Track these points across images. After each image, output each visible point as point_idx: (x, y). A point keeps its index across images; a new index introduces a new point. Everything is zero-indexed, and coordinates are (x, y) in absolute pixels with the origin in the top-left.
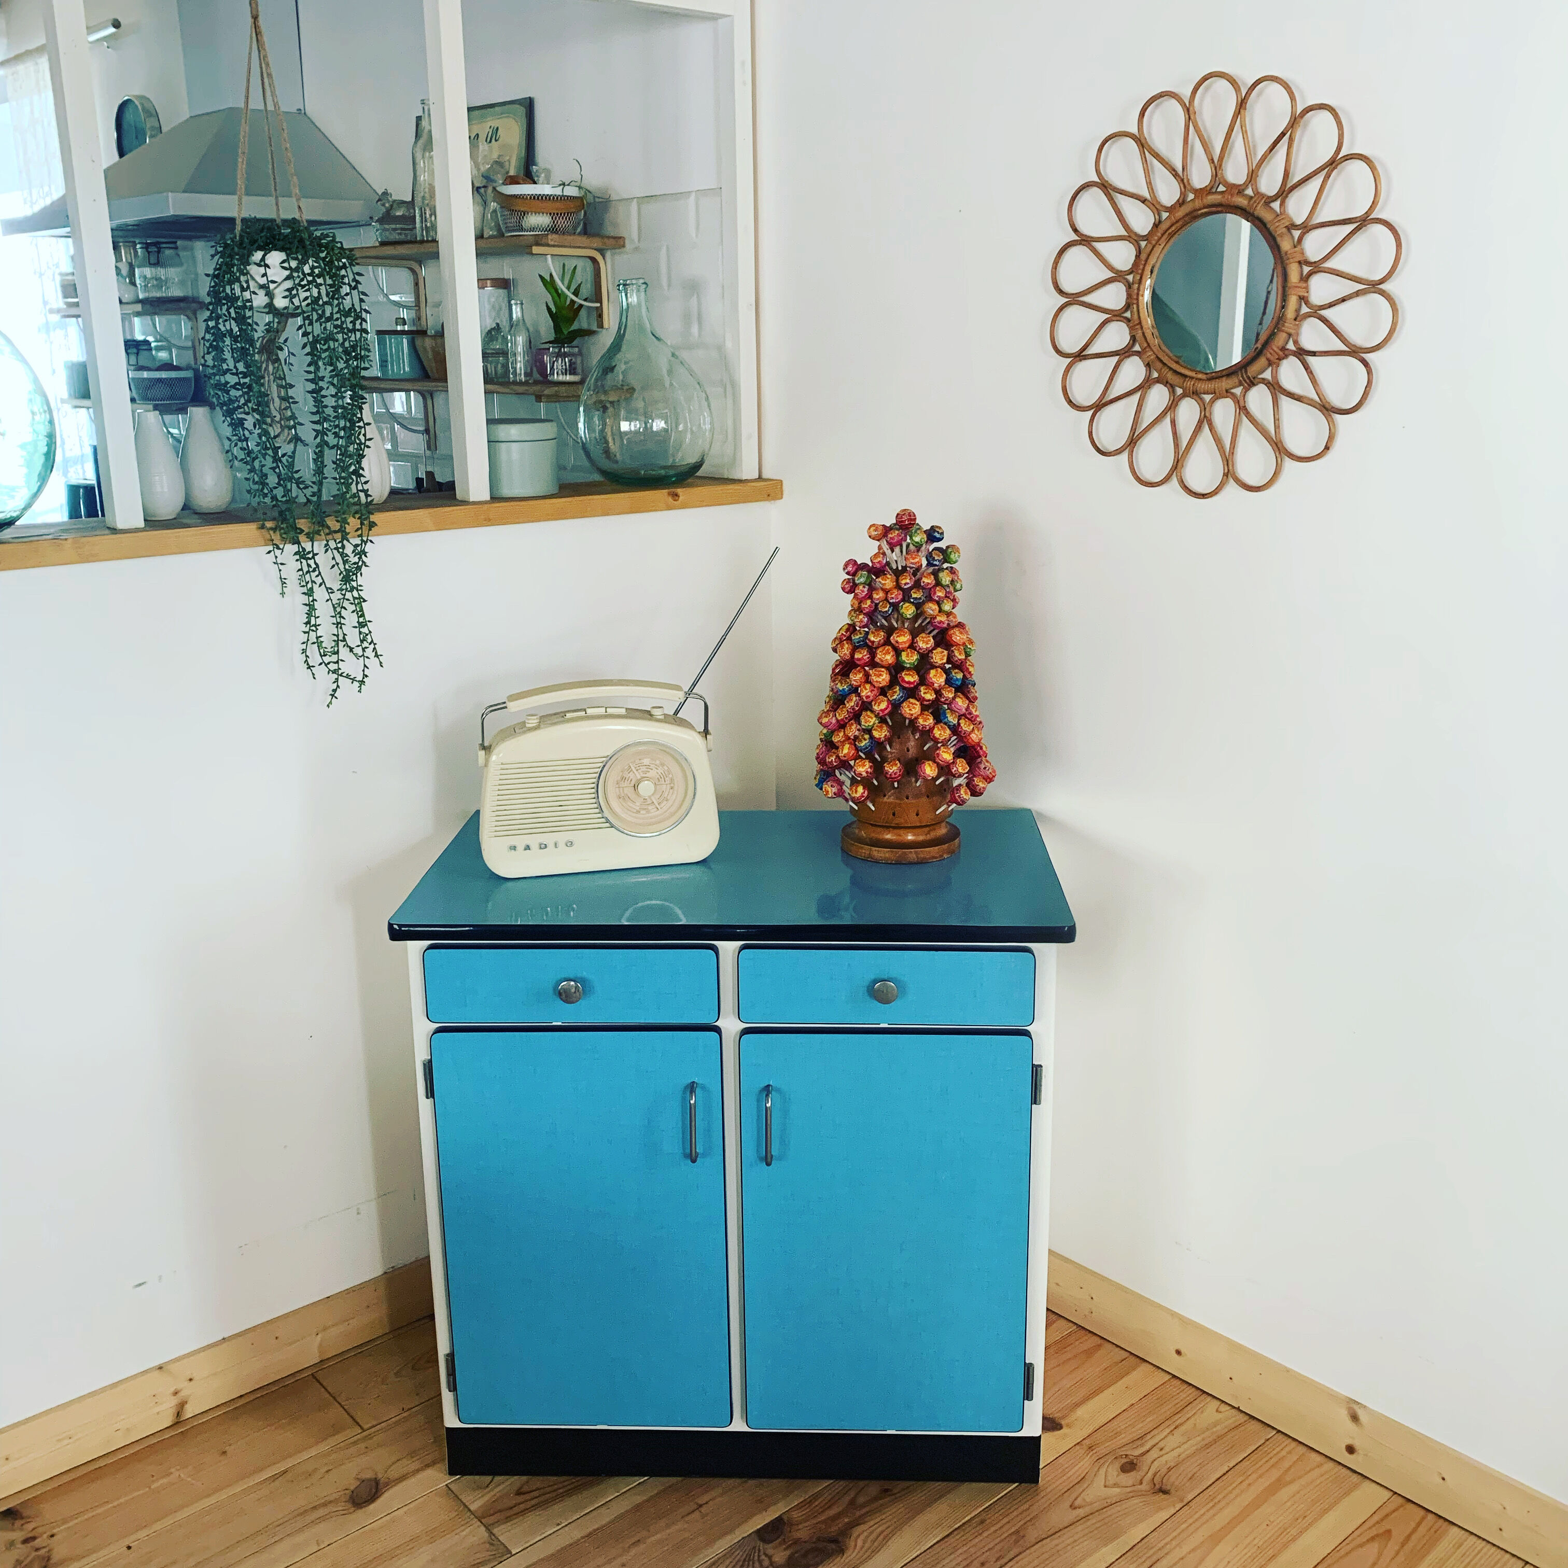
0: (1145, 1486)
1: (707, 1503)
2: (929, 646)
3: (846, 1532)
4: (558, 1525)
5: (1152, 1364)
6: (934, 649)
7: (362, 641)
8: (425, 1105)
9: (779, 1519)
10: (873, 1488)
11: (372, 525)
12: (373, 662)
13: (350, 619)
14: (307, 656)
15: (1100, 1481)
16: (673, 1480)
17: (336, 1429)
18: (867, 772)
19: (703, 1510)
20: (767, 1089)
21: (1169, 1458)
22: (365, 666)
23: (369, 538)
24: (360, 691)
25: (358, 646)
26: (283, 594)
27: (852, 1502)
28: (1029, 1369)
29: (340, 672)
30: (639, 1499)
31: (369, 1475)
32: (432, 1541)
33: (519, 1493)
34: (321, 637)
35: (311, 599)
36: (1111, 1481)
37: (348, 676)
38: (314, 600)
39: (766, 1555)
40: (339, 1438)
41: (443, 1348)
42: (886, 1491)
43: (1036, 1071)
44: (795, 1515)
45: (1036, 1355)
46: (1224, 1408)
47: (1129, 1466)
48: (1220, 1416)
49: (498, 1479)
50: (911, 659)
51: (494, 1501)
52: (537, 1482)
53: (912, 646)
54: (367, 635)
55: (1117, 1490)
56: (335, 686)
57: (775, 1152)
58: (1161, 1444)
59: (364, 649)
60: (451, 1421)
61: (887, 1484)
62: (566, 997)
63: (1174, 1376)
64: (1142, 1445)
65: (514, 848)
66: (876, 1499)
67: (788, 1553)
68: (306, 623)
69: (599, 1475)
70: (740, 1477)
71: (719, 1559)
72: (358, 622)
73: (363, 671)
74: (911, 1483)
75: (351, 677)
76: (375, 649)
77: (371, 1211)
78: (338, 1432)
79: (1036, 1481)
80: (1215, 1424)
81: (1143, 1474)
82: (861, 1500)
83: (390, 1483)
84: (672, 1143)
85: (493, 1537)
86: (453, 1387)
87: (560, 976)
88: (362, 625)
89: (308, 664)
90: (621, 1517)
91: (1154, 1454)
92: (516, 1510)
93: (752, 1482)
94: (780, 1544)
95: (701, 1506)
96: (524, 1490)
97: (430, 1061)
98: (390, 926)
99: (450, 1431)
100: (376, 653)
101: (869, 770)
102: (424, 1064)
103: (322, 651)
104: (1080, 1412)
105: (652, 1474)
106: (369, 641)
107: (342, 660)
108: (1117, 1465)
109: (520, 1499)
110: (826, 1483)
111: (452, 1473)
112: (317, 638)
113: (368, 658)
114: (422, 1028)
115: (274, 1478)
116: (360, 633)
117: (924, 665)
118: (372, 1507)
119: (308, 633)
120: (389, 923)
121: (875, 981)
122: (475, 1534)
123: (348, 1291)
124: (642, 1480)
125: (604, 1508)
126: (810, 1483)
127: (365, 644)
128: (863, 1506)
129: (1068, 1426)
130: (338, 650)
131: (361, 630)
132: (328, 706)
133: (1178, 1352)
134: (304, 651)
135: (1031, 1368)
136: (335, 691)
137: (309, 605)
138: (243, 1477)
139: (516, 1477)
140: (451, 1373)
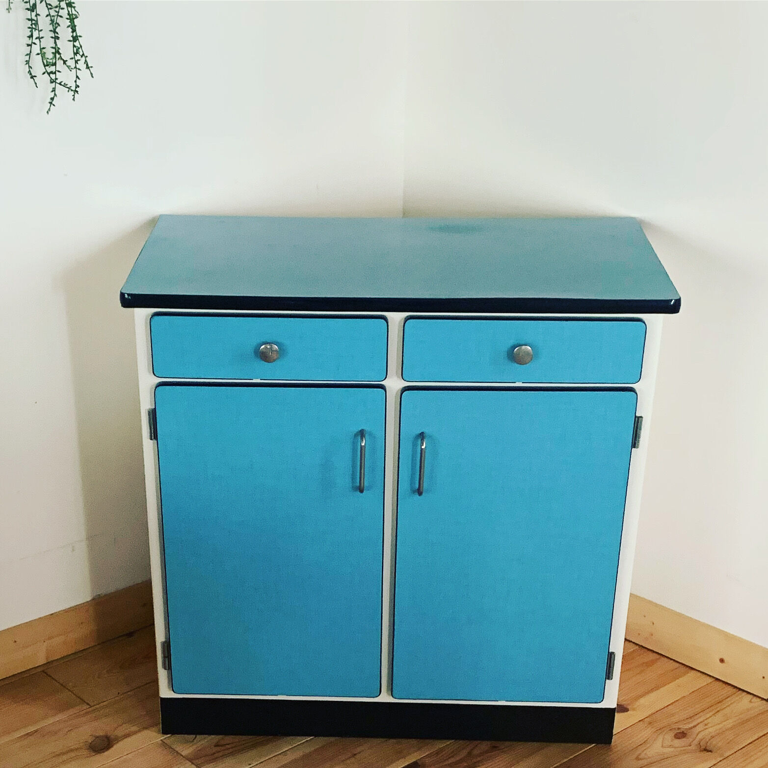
0: (693, 747)
1: (359, 753)
4: (250, 764)
5: (699, 671)
7: (76, 54)
8: (148, 445)
9: (415, 763)
10: (485, 745)
12: (84, 73)
13: (65, 33)
14: (30, 67)
15: (659, 743)
16: (332, 739)
17: (69, 706)
19: (357, 757)
20: (422, 436)
21: (711, 730)
22: (77, 77)
24: (74, 99)
25: (72, 58)
26: (9, 9)
27: (469, 753)
28: (611, 656)
29: (58, 81)
30: (308, 750)
31: (101, 733)
33: (217, 745)
34: (44, 48)
35: (34, 14)
36: (667, 743)
37: (65, 85)
38: (37, 15)
40: (71, 712)
41: (160, 637)
43: (638, 421)
44: (427, 761)
45: (618, 647)
46: (755, 699)
47: (681, 735)
48: (752, 705)
49: (198, 736)
51: (199, 750)
52: (229, 739)
54: (79, 48)
55: (672, 749)
56: (52, 95)
57: (425, 485)
58: (706, 722)
59: (76, 62)
60: (165, 692)
61: (494, 743)
62: (264, 357)
63: (717, 679)
64: (689, 723)
66: (487, 752)
68: (29, 37)
69: (276, 735)
70: (382, 737)
72: (72, 36)
73: (76, 81)
75: (67, 86)
76: (86, 61)
77: (82, 549)
78: (68, 709)
79: (610, 742)
80: (748, 710)
81: (691, 740)
82: (476, 752)
83: (117, 739)
84: (343, 479)
86: (168, 666)
87: (259, 341)
88: (75, 39)
89: (31, 74)
90: (295, 761)
91: (698, 729)
92: (216, 755)
95: (355, 755)
96: (221, 743)
97: (155, 409)
98: (122, 295)
99: (164, 700)
100: (87, 65)
102: (149, 412)
103: (45, 61)
104: (642, 701)
105: (316, 735)
106: (81, 54)
107: (59, 71)
108: (672, 734)
109: (218, 749)
110: (449, 742)
111: (164, 732)
112: (41, 49)
113: (79, 69)
114: (147, 381)
115: (29, 735)
116: (74, 46)
118: (106, 753)
119: (31, 45)
120: (121, 292)
121: (514, 347)
123: (66, 611)
124: (309, 739)
125: (282, 755)
126: (437, 742)
127: (78, 57)
128: (478, 756)
129: (634, 709)
130: (56, 62)
131: (75, 43)
132: (48, 112)
133: (722, 661)
134: (28, 62)
135: (613, 656)
136: (52, 99)
137: (31, 20)
139: (213, 736)
140: (167, 656)
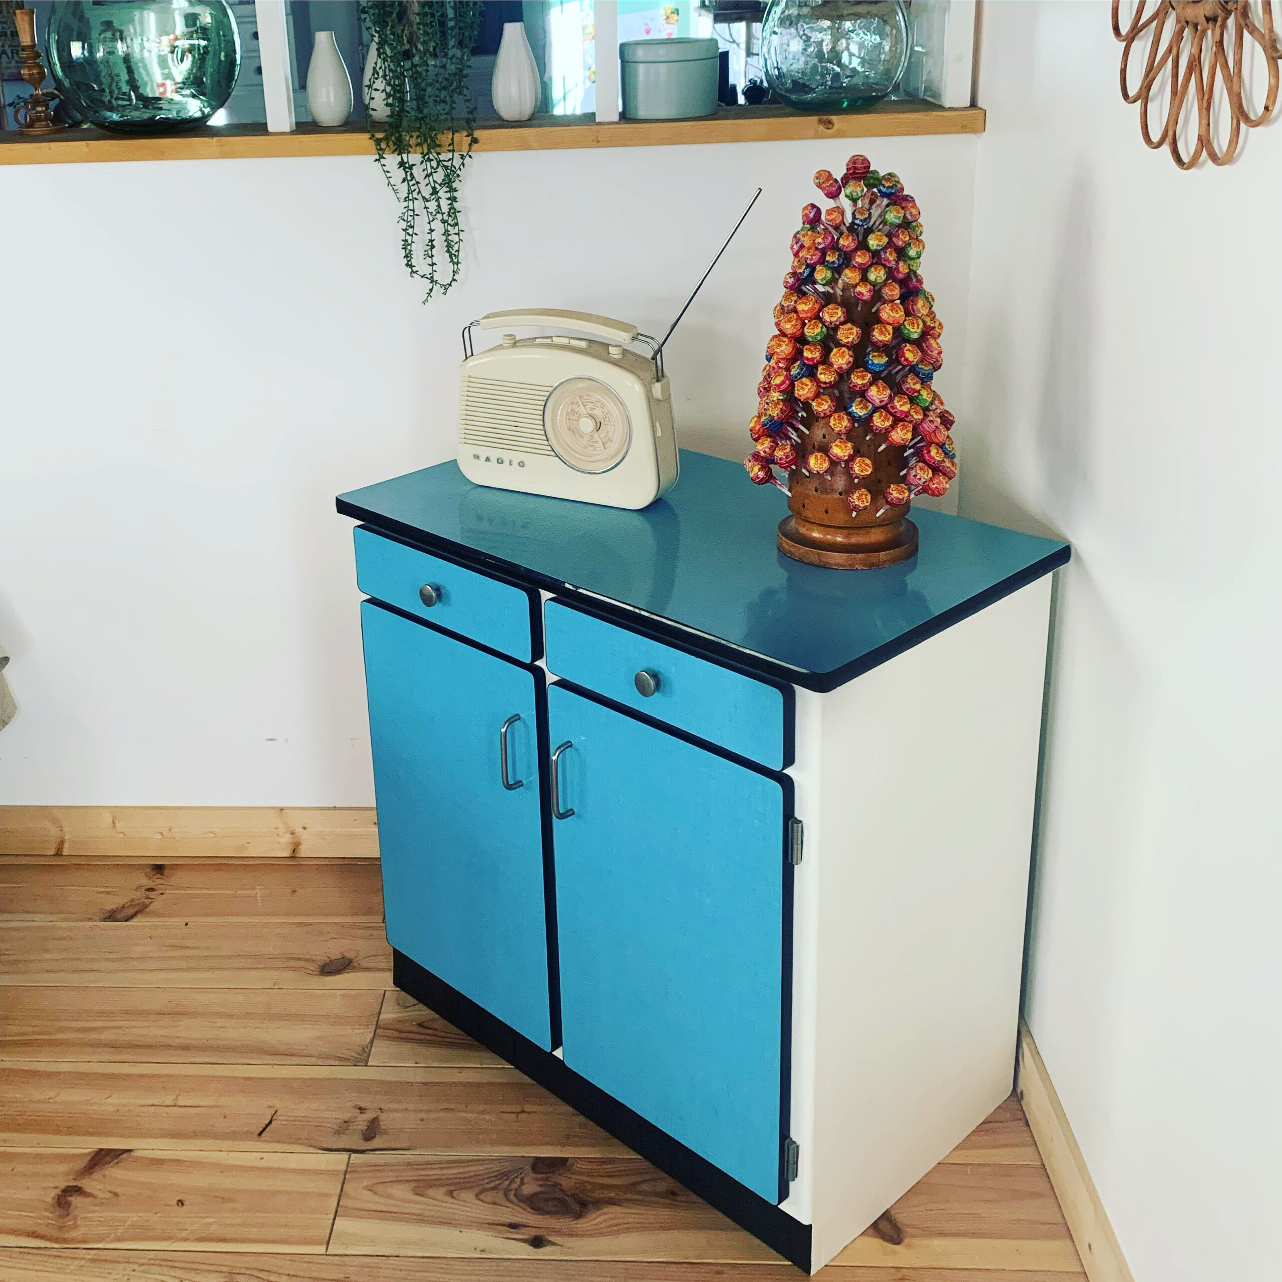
1: (529, 1113)
2: (833, 319)
3: (599, 1204)
4: (417, 1063)
5: (1075, 1247)
6: (842, 324)
10: (666, 1183)
11: (475, 141)
16: (527, 1079)
17: (369, 912)
18: (765, 452)
19: (522, 1116)
23: (469, 153)
27: (634, 1184)
30: (488, 1079)
31: (349, 955)
32: (334, 1024)
33: (420, 1025)
39: (522, 1179)
42: (673, 1193)
43: (793, 825)
44: (580, 1164)
49: (421, 1006)
50: (813, 332)
51: (399, 1021)
52: (441, 1024)
53: (818, 318)
61: (680, 1189)
62: (424, 598)
63: (1084, 1272)
65: (477, 457)
66: (656, 1194)
67: (539, 1189)
69: (484, 1045)
71: (488, 1159)
74: (701, 1200)
82: (644, 1187)
83: (357, 969)
85: (370, 1045)
92: (405, 1035)
93: (582, 1119)
94: (542, 1179)
95: (524, 1112)
96: (426, 1024)
98: (340, 500)
101: (767, 450)
104: (936, 1242)
105: (519, 1065)
109: (416, 1029)
110: (634, 1156)
111: (395, 983)
115: (300, 924)
117: (829, 342)
118: (329, 978)
120: (341, 496)
122: (363, 1035)
124: (509, 1067)
125: (458, 1070)
128: (639, 1193)
129: (909, 1245)
136: (431, 290)
138: (287, 914)
139: (431, 1012)
